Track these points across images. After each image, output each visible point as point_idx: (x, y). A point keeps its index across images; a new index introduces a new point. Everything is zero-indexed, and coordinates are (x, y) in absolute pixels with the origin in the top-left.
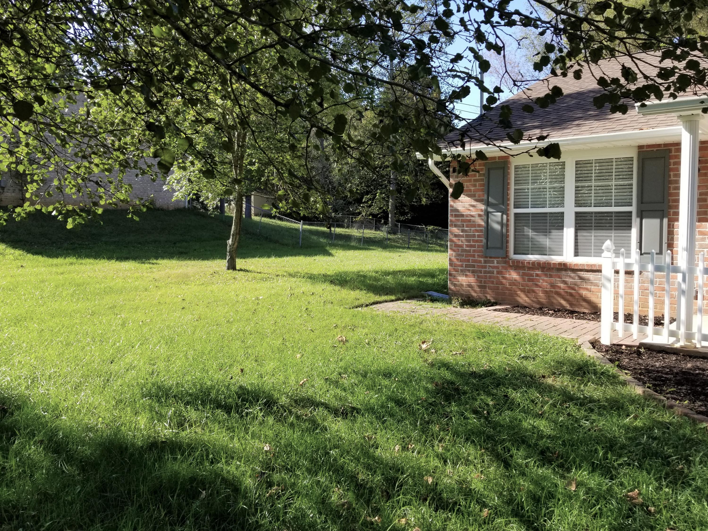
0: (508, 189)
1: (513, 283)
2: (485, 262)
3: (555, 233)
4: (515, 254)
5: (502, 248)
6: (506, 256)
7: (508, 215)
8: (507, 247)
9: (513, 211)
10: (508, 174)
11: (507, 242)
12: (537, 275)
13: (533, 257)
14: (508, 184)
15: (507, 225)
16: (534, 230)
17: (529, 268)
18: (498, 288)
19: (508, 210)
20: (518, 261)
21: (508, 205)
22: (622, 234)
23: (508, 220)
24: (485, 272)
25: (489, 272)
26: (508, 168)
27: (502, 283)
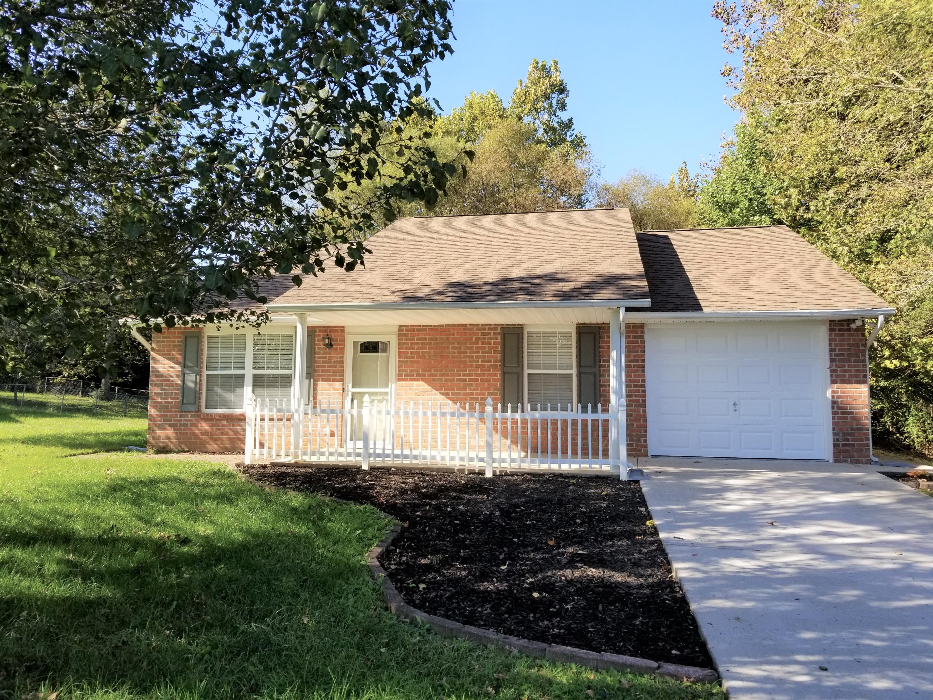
0: (202, 354)
1: (205, 433)
2: (181, 416)
3: (238, 390)
4: (206, 408)
5: (195, 404)
6: (199, 410)
7: (201, 376)
8: (199, 403)
9: (206, 372)
10: (202, 342)
11: (200, 398)
12: (223, 425)
13: (220, 411)
14: (202, 350)
15: (200, 385)
16: (222, 388)
17: (217, 420)
18: (191, 439)
19: (201, 372)
20: (208, 414)
21: (202, 367)
22: (285, 390)
23: (201, 380)
24: (180, 425)
25: (184, 425)
26: (202, 337)
27: (195, 434)
